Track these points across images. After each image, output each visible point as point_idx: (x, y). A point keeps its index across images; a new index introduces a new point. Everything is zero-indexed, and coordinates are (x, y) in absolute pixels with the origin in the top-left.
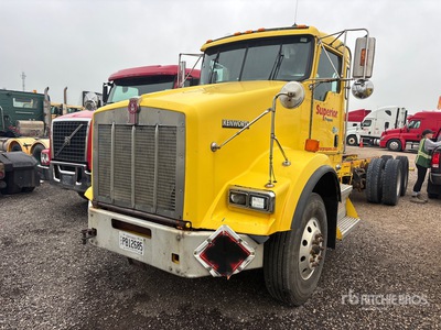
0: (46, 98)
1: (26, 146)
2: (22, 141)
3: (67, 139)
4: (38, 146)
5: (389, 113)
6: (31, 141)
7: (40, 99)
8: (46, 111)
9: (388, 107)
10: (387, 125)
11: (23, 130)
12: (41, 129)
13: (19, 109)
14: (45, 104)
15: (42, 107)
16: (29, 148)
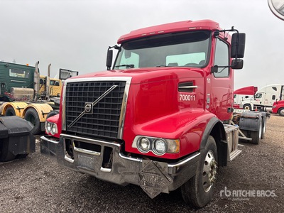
0: (37, 70)
1: (19, 109)
2: (15, 105)
3: (89, 106)
4: (30, 110)
5: (275, 89)
6: (24, 105)
7: (32, 71)
8: (36, 80)
9: (274, 85)
10: (274, 97)
11: (16, 96)
12: (32, 95)
13: (14, 78)
14: (35, 75)
15: (33, 77)
16: (22, 111)
